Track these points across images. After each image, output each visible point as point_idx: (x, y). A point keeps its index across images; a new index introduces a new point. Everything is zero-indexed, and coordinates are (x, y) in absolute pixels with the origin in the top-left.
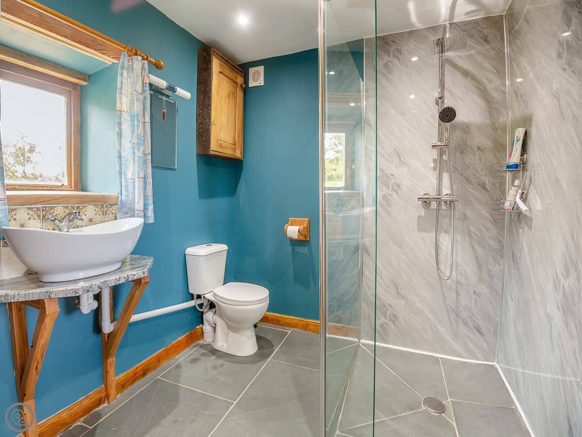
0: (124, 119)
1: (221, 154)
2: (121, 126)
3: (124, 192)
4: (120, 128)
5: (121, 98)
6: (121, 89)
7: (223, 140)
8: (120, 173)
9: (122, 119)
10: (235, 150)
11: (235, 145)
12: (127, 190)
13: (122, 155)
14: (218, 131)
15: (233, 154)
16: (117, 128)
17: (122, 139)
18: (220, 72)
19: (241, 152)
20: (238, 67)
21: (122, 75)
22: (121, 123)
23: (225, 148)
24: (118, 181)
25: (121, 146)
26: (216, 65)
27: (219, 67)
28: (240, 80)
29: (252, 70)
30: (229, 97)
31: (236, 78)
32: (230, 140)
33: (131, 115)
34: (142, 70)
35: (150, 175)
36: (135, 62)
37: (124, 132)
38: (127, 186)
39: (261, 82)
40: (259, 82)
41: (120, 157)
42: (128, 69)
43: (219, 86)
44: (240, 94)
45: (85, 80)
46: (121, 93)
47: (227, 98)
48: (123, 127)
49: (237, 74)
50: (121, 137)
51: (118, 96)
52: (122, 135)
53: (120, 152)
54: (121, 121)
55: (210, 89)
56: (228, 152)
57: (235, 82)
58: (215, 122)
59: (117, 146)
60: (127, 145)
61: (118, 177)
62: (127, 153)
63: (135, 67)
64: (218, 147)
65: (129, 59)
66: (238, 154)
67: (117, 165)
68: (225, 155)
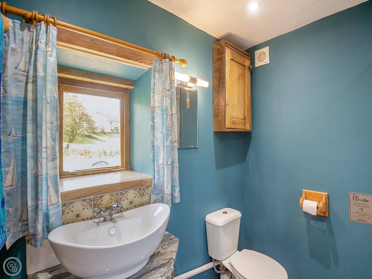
0: (157, 113)
1: (234, 130)
2: (154, 120)
3: (156, 176)
4: (153, 122)
5: (154, 96)
6: (154, 88)
7: (235, 117)
8: (153, 160)
9: (155, 113)
10: (245, 124)
11: (245, 119)
12: (159, 175)
13: (155, 144)
14: (231, 110)
15: (244, 128)
16: (151, 122)
17: (155, 131)
18: (231, 59)
19: (250, 125)
20: (245, 52)
21: (154, 77)
22: (154, 117)
23: (237, 123)
24: (152, 167)
25: (154, 137)
26: (228, 54)
27: (230, 55)
28: (247, 63)
29: (257, 53)
30: (239, 79)
31: (244, 62)
32: (241, 116)
33: (162, 110)
34: (170, 70)
35: (177, 161)
36: (164, 64)
37: (156, 125)
38: (158, 171)
39: (267, 61)
40: (265, 61)
41: (153, 146)
42: (159, 71)
43: (231, 71)
44: (248, 75)
45: (132, 85)
46: (154, 93)
47: (238, 80)
48: (155, 121)
49: (245, 59)
50: (154, 129)
51: (152, 94)
52: (155, 128)
53: (153, 143)
54: (154, 116)
55: (224, 75)
56: (240, 127)
57: (244, 66)
58: (228, 103)
59: (152, 137)
60: (159, 135)
61: (152, 164)
62: (159, 143)
63: (164, 68)
64: (232, 124)
65: (160, 63)
66: (248, 128)
67: (152, 153)
68: (237, 130)
